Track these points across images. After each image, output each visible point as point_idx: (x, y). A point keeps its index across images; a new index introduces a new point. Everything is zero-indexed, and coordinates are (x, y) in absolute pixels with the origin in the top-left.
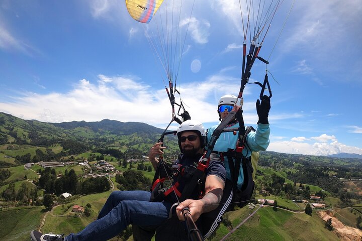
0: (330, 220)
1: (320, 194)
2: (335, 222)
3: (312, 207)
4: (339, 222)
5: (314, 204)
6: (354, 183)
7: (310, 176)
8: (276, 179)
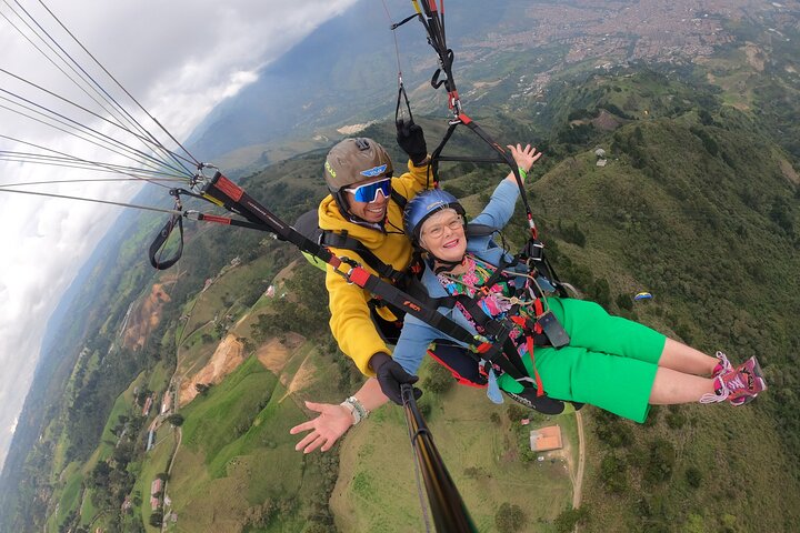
0: (198, 386)
1: (142, 398)
2: (202, 378)
3: (170, 413)
4: (202, 372)
5: (163, 411)
6: (131, 326)
7: (89, 410)
8: (99, 479)
